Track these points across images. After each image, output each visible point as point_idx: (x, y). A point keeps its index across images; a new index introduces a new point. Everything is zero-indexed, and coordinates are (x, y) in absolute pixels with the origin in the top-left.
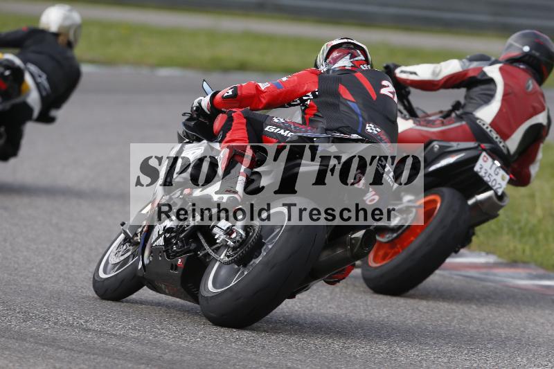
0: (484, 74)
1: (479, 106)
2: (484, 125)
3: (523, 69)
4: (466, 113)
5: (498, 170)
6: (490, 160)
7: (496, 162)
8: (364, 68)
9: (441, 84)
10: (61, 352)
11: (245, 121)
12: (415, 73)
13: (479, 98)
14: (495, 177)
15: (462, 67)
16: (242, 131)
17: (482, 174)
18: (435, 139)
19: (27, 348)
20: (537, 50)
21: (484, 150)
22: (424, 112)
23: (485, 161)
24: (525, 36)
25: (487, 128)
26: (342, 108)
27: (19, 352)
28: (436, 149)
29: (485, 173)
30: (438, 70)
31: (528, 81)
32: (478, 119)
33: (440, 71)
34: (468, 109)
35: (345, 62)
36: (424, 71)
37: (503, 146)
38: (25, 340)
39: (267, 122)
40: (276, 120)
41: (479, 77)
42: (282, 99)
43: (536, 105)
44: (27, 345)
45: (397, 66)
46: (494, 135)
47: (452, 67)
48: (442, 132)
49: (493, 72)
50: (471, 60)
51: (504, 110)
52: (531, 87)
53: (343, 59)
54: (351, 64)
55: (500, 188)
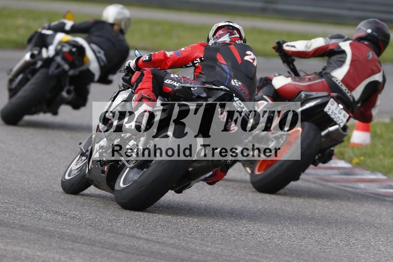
0: (340, 47)
1: (335, 68)
2: (337, 81)
3: (366, 45)
4: (326, 73)
5: (341, 111)
6: (336, 104)
7: (340, 105)
8: (238, 42)
9: (311, 54)
10: (120, 254)
11: (152, 76)
12: (294, 47)
13: (335, 63)
14: (338, 115)
15: (325, 42)
16: (149, 82)
17: (330, 113)
18: (303, 90)
19: (96, 251)
20: (376, 32)
21: (332, 97)
22: (305, 73)
23: (332, 105)
24: (369, 22)
25: (339, 83)
26: (218, 69)
27: (91, 253)
28: (303, 97)
29: (332, 113)
30: (309, 45)
31: (368, 53)
32: (333, 77)
33: (311, 45)
34: (327, 71)
35: (226, 38)
36: (300, 46)
37: (350, 95)
38: (95, 245)
39: (166, 77)
40: (172, 76)
41: (336, 49)
42: (181, 63)
43: (374, 68)
44: (96, 249)
45: (284, 42)
46: (344, 88)
47: (318, 42)
48: (309, 86)
49: (345, 46)
50: (331, 38)
51: (351, 71)
52: (371, 56)
53: (225, 36)
54: (230, 40)
55: (343, 122)
